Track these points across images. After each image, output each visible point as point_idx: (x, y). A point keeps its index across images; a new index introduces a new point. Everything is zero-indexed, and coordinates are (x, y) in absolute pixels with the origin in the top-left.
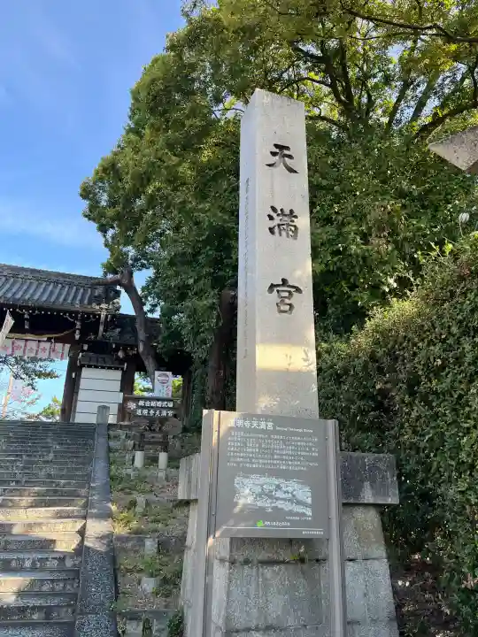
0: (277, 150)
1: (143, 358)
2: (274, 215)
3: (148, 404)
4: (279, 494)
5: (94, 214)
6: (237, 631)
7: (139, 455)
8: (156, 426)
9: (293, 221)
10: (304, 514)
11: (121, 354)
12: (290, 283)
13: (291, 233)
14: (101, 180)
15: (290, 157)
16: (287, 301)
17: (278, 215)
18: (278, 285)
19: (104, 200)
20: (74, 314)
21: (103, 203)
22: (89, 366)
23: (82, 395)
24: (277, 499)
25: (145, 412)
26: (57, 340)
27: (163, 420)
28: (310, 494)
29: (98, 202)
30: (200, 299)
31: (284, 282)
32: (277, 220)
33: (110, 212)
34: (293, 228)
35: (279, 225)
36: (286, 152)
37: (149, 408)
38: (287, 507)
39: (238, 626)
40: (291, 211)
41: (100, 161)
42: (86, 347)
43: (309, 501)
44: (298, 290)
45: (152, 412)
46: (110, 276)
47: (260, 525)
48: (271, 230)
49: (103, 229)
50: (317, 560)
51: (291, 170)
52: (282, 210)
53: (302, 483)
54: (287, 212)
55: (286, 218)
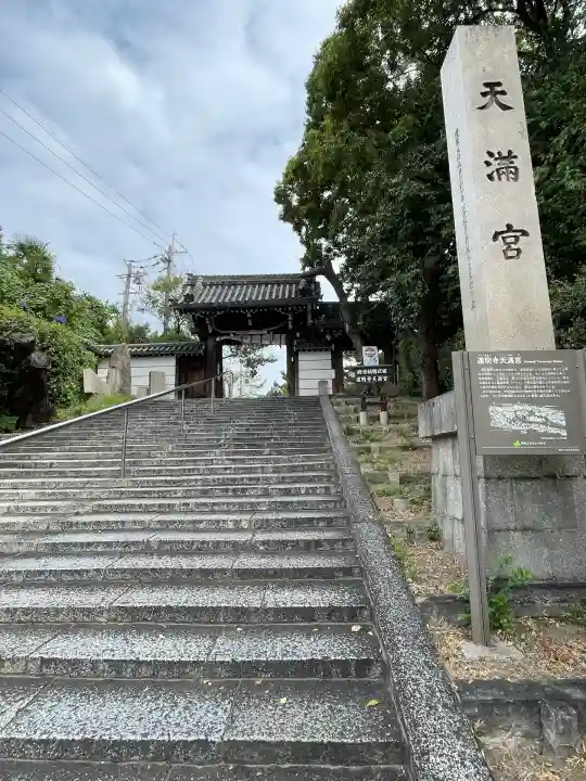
0: (488, 90)
1: (351, 336)
2: (491, 160)
3: (365, 372)
4: (532, 419)
5: (289, 215)
6: (499, 531)
7: (362, 415)
8: (374, 391)
9: (512, 162)
10: (558, 435)
11: (328, 337)
12: (515, 228)
13: (511, 175)
14: (291, 182)
15: (503, 93)
16: (513, 246)
17: (496, 159)
18: (502, 232)
19: (295, 200)
20: (285, 307)
21: (295, 203)
22: (304, 350)
23: (301, 375)
24: (530, 423)
25: (364, 379)
26: (275, 332)
27: (379, 385)
28: (563, 418)
29: (290, 203)
30: (403, 271)
31: (509, 228)
32: (495, 164)
33: (304, 209)
34: (513, 170)
35: (498, 170)
36: (498, 89)
37: (367, 375)
38: (542, 429)
39: (499, 527)
40: (510, 152)
41: (286, 164)
42: (298, 335)
43: (564, 423)
44: (525, 233)
45: (369, 379)
46: (307, 269)
47: (517, 444)
48: (490, 177)
49: (297, 228)
50: (568, 477)
51: (505, 107)
52: (499, 153)
53: (555, 408)
54: (505, 154)
55: (504, 162)
